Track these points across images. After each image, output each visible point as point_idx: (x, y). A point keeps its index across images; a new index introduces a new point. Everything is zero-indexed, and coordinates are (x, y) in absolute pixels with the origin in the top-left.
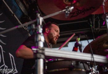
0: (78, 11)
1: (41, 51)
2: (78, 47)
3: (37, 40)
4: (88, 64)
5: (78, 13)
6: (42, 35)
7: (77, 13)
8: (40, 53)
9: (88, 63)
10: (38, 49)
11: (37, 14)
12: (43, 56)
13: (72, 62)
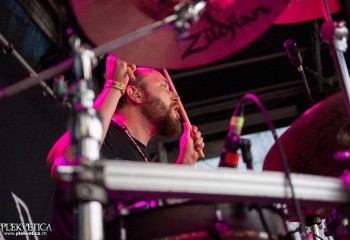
0: (212, 30)
1: (89, 175)
2: (239, 152)
3: (77, 136)
4: (280, 212)
5: (212, 37)
6: (92, 117)
7: (208, 38)
8: (88, 181)
9: (279, 206)
10: (79, 169)
11: (71, 40)
12: (98, 193)
13: (216, 209)
